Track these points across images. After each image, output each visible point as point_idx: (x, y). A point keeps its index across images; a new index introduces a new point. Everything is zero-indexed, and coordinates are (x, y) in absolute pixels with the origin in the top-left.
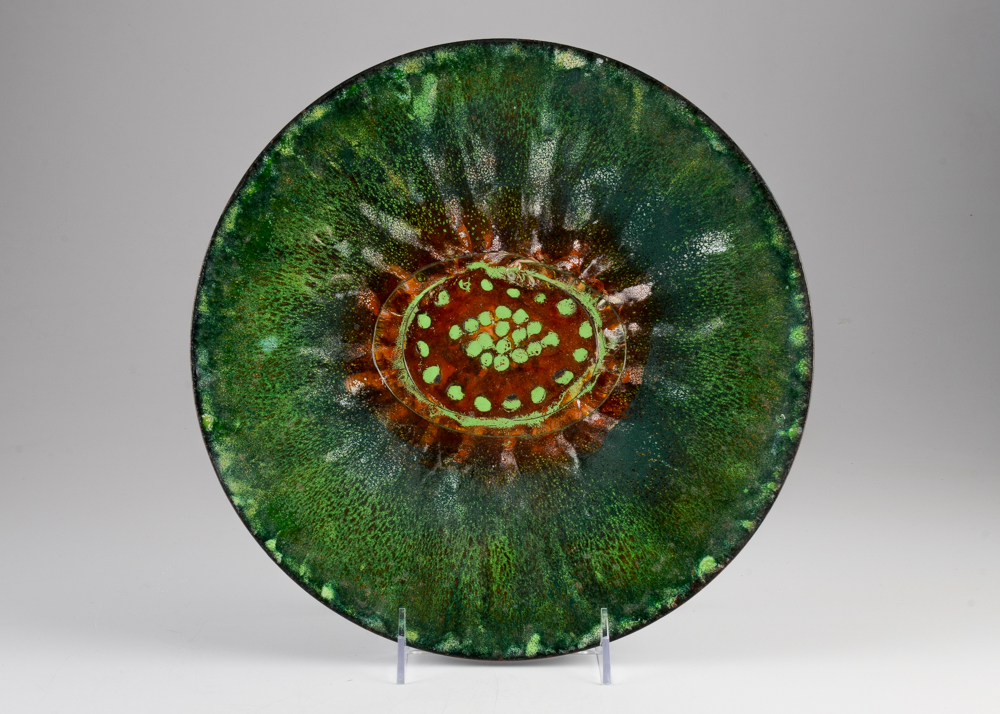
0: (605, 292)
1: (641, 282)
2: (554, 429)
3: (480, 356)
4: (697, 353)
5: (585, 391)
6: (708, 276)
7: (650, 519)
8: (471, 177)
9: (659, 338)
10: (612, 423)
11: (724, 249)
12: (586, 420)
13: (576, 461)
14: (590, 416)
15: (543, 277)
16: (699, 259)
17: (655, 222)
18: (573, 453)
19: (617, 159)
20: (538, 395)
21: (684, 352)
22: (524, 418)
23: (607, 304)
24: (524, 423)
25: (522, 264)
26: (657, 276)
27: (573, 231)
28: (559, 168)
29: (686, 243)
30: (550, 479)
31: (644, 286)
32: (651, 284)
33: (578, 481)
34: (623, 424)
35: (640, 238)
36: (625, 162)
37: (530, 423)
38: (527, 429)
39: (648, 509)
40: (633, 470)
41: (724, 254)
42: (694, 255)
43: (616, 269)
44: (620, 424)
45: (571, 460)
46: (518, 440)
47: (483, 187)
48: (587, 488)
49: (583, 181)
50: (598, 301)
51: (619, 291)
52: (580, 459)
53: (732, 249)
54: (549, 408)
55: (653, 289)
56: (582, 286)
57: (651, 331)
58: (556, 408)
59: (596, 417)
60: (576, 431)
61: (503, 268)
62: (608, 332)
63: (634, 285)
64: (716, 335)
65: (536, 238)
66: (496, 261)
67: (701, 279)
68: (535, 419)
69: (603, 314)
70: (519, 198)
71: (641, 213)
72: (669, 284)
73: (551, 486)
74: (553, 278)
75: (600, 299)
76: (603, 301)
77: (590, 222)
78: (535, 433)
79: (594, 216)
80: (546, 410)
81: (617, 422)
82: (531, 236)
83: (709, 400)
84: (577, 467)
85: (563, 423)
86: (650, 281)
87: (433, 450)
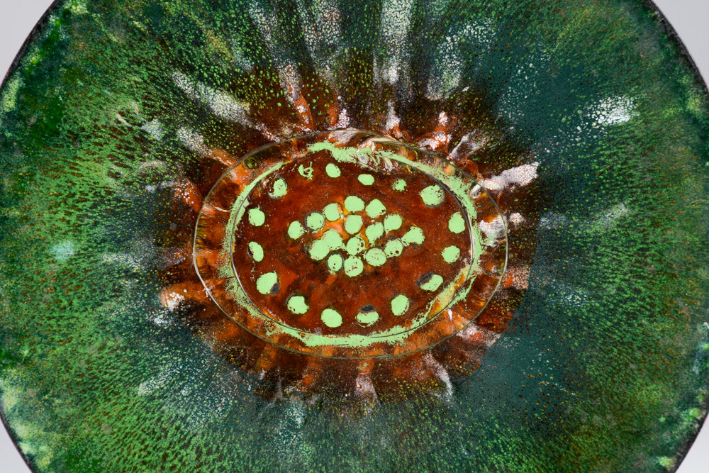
0: (479, 175)
1: (523, 162)
2: (420, 347)
3: (326, 258)
4: (596, 249)
5: (458, 299)
6: (607, 152)
7: (542, 457)
8: (310, 37)
9: (548, 231)
10: (492, 337)
11: (626, 118)
12: (460, 334)
13: (449, 386)
14: (465, 329)
15: (402, 158)
16: (595, 132)
17: (539, 87)
18: (444, 376)
19: (490, 10)
20: (400, 305)
21: (579, 247)
22: (383, 334)
23: (482, 190)
24: (383, 340)
25: (377, 143)
26: (543, 154)
27: (438, 101)
28: (418, 23)
29: (580, 112)
30: (417, 409)
31: (527, 167)
32: (536, 164)
33: (452, 411)
34: (505, 339)
35: (522, 108)
36: (501, 13)
37: (391, 340)
38: (387, 347)
39: (540, 445)
40: (521, 396)
41: (627, 125)
42: (589, 126)
43: (492, 147)
44: (502, 338)
45: (442, 385)
46: (376, 362)
47: (325, 49)
48: (462, 419)
49: (448, 39)
50: (472, 187)
51: (498, 174)
52: (454, 383)
53: (636, 118)
54: (414, 321)
55: (539, 171)
56: (451, 168)
57: (538, 222)
58: (422, 321)
59: (472, 331)
60: (447, 349)
61: (352, 149)
62: (484, 225)
63: (515, 166)
64: (618, 226)
65: (392, 111)
66: (343, 140)
67: (598, 156)
68: (396, 335)
69: (478, 203)
70: (370, 62)
71: (522, 76)
72: (559, 164)
73: (418, 418)
74: (415, 160)
75: (474, 185)
76: (477, 188)
77: (459, 89)
78: (397, 352)
79: (464, 82)
80: (410, 323)
81: (498, 336)
82: (386, 109)
83: (612, 306)
84: (451, 393)
85: (432, 339)
86: (535, 160)
87: (271, 377)
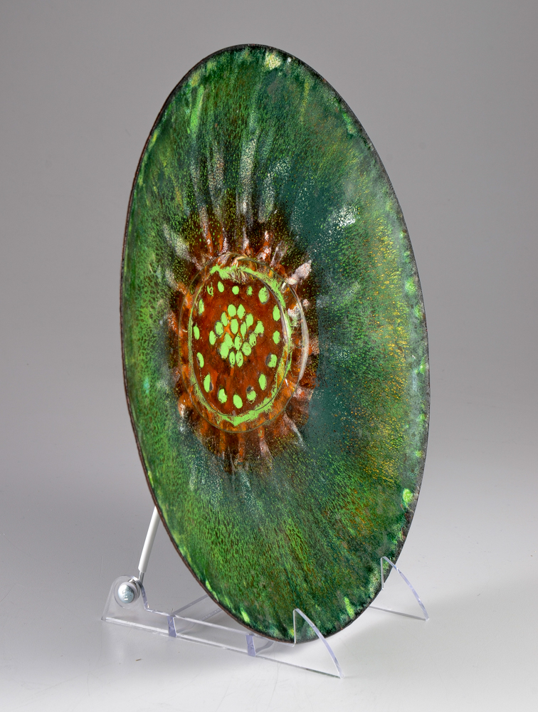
0: (286, 275)
1: (304, 261)
2: (280, 410)
3: (228, 356)
4: (347, 316)
5: (288, 370)
6: (346, 247)
7: (359, 470)
8: (211, 184)
9: (321, 309)
10: (309, 393)
11: (353, 221)
12: (295, 396)
13: (299, 435)
14: (296, 391)
15: (250, 271)
16: (339, 233)
17: (309, 205)
18: (295, 429)
19: (289, 150)
20: (263, 381)
21: (339, 317)
22: (261, 406)
23: (286, 286)
24: (262, 410)
25: (239, 261)
26: (313, 253)
27: (264, 223)
28: (256, 166)
29: (330, 220)
30: (291, 456)
31: (306, 264)
32: (310, 261)
33: (307, 453)
34: (317, 392)
35: (302, 222)
36: (294, 152)
37: (266, 409)
38: (264, 415)
39: (355, 463)
40: (335, 431)
41: (354, 225)
42: (335, 229)
43: (289, 252)
44: (315, 392)
45: (296, 435)
46: (265, 427)
47: (218, 190)
48: (313, 457)
49: (269, 175)
50: (282, 285)
51: (294, 273)
52: (301, 432)
53: (359, 220)
54: (272, 392)
55: (312, 266)
56: (272, 273)
57: (315, 304)
58: (275, 390)
59: (300, 391)
60: (292, 408)
61: (228, 268)
62: (291, 312)
63: (301, 265)
64: (357, 298)
65: (245, 235)
66: (224, 262)
67: (342, 250)
68: (267, 405)
69: (285, 295)
70: (235, 199)
71: (301, 199)
72: (321, 259)
73: (294, 463)
74: (255, 270)
75: (283, 283)
76: (284, 284)
77: (273, 212)
78: (271, 417)
79: (275, 206)
80: (271, 394)
81: (312, 392)
82: (242, 233)
83: (363, 355)
84: (301, 440)
85: (283, 403)
86: (310, 259)
87: (227, 456)
